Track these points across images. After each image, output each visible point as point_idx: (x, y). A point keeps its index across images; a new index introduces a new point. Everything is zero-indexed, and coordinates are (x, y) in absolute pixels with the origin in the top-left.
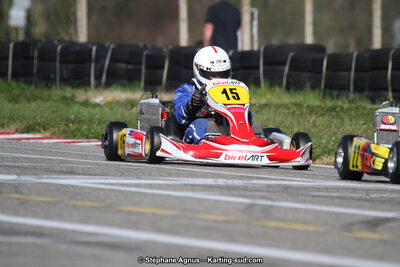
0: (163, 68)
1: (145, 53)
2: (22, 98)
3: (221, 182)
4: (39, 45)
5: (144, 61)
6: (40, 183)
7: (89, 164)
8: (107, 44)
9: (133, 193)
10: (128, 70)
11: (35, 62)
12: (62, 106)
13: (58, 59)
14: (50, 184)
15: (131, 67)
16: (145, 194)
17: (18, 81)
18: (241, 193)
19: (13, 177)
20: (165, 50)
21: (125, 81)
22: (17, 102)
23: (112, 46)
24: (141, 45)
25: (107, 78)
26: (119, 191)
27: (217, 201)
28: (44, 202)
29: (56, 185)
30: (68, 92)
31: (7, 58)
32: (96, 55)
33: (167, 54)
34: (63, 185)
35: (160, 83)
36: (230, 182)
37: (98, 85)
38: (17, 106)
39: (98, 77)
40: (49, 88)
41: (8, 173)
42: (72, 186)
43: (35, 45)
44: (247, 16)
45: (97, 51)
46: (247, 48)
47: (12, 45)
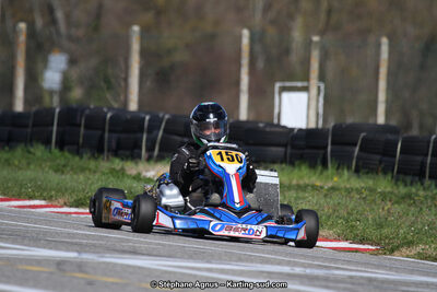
2: (68, 169)
3: (298, 270)
4: (87, 112)
6: (104, 263)
7: (151, 243)
8: (161, 115)
11: (82, 129)
12: (112, 179)
13: (107, 127)
14: (115, 265)
15: (186, 140)
17: (62, 150)
18: (324, 283)
19: (72, 255)
22: (63, 173)
23: (167, 117)
25: (160, 150)
28: (113, 283)
29: (122, 265)
30: (117, 163)
31: (52, 125)
32: (149, 126)
34: (129, 266)
37: (149, 159)
38: (63, 177)
39: (150, 149)
40: (96, 159)
41: (68, 250)
42: (140, 268)
43: (83, 111)
44: (314, 91)
45: (150, 120)
46: (312, 125)
47: (57, 110)
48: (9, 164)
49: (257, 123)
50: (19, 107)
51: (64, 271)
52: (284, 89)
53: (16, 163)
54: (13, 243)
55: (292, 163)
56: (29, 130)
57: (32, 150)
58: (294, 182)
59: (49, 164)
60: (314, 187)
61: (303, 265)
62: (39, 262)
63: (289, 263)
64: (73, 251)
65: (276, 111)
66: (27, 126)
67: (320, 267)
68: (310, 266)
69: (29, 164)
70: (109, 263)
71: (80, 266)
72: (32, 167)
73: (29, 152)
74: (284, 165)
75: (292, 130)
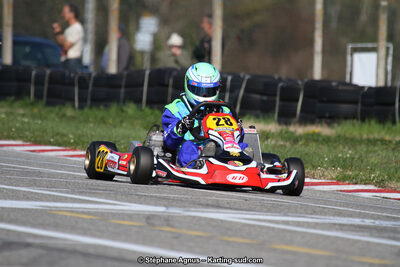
0: (297, 100)
1: (281, 85)
3: (368, 222)
4: (175, 73)
5: (278, 93)
6: (189, 217)
8: (242, 75)
9: (284, 230)
10: (263, 101)
11: (170, 89)
14: (200, 218)
15: (265, 98)
16: (295, 232)
17: (151, 108)
18: (392, 235)
19: (161, 209)
20: (300, 83)
21: (258, 112)
23: (247, 77)
24: (276, 77)
25: (241, 108)
26: (268, 228)
27: (368, 243)
28: (197, 236)
29: (205, 219)
31: (142, 85)
32: (231, 85)
33: (302, 87)
34: (212, 220)
35: (294, 115)
36: (377, 223)
41: (156, 205)
42: (222, 221)
43: (170, 73)
44: (383, 52)
45: (232, 81)
46: (381, 84)
47: (147, 73)
48: (105, 123)
49: (330, 82)
50: (113, 69)
51: (153, 225)
52: (355, 50)
53: (111, 121)
54: (106, 198)
55: (363, 120)
56: (123, 90)
57: (125, 108)
58: (365, 136)
59: (140, 122)
60: (383, 142)
61: (372, 217)
62: (130, 216)
63: (359, 215)
64: (160, 205)
65: (348, 69)
66: (120, 87)
67: (388, 218)
68: (379, 218)
69: (122, 122)
70: (194, 217)
71: (168, 220)
72: (124, 125)
73: (122, 111)
74: (355, 121)
75: (363, 88)
